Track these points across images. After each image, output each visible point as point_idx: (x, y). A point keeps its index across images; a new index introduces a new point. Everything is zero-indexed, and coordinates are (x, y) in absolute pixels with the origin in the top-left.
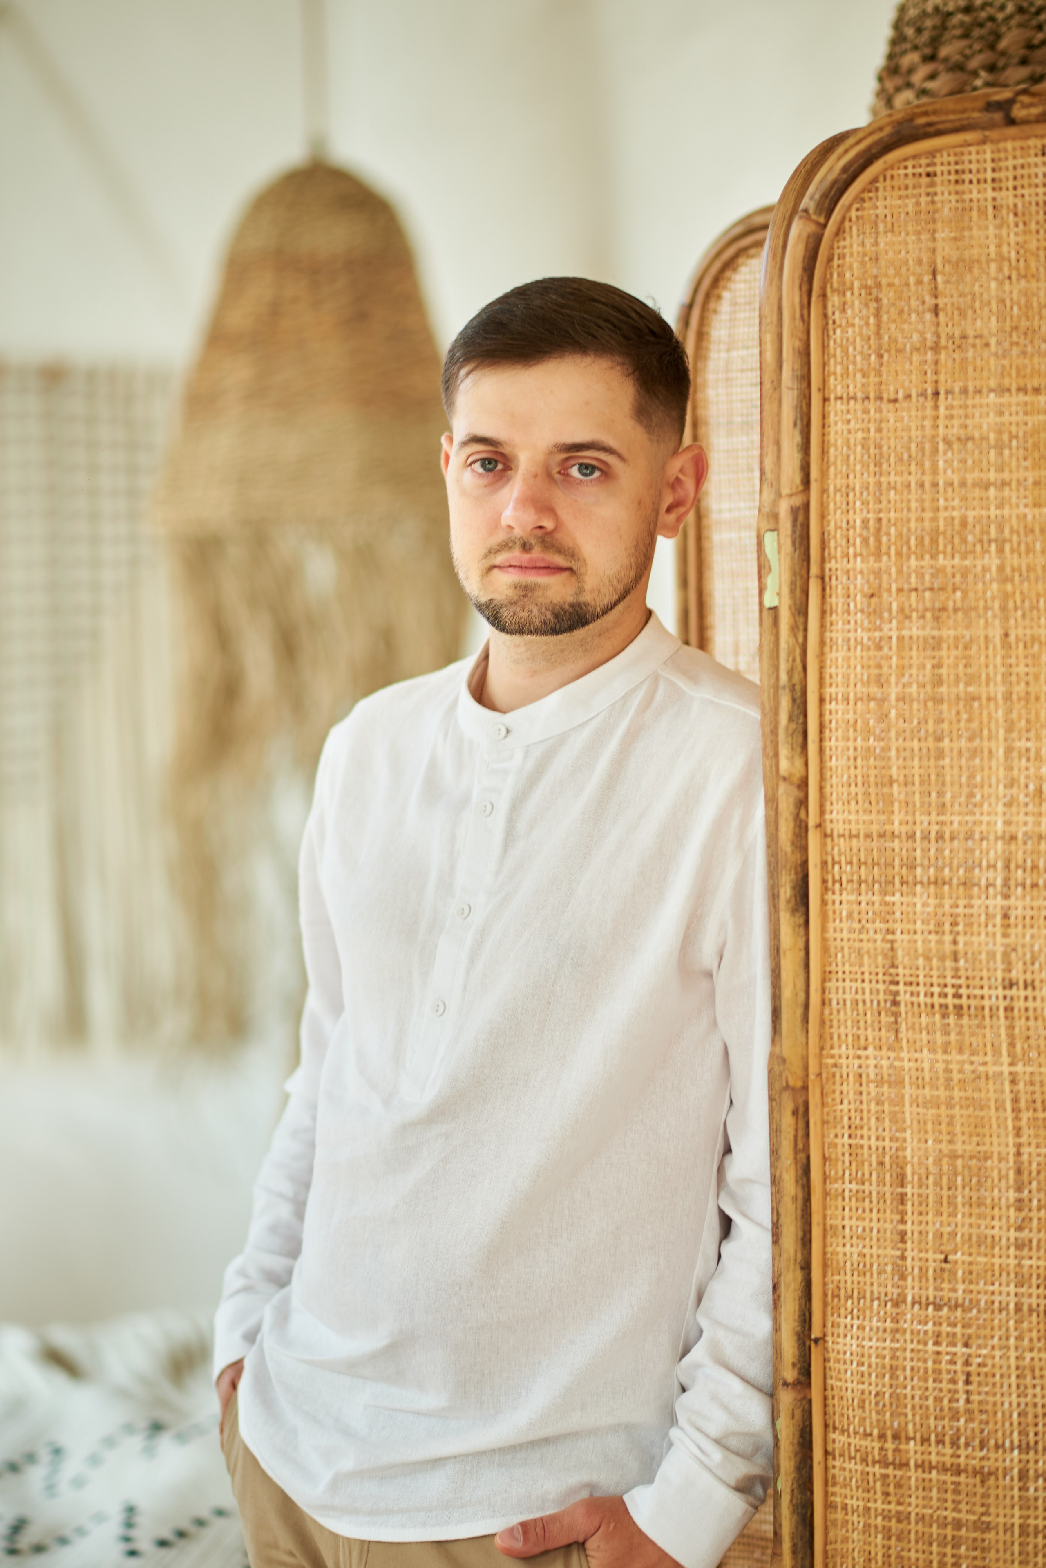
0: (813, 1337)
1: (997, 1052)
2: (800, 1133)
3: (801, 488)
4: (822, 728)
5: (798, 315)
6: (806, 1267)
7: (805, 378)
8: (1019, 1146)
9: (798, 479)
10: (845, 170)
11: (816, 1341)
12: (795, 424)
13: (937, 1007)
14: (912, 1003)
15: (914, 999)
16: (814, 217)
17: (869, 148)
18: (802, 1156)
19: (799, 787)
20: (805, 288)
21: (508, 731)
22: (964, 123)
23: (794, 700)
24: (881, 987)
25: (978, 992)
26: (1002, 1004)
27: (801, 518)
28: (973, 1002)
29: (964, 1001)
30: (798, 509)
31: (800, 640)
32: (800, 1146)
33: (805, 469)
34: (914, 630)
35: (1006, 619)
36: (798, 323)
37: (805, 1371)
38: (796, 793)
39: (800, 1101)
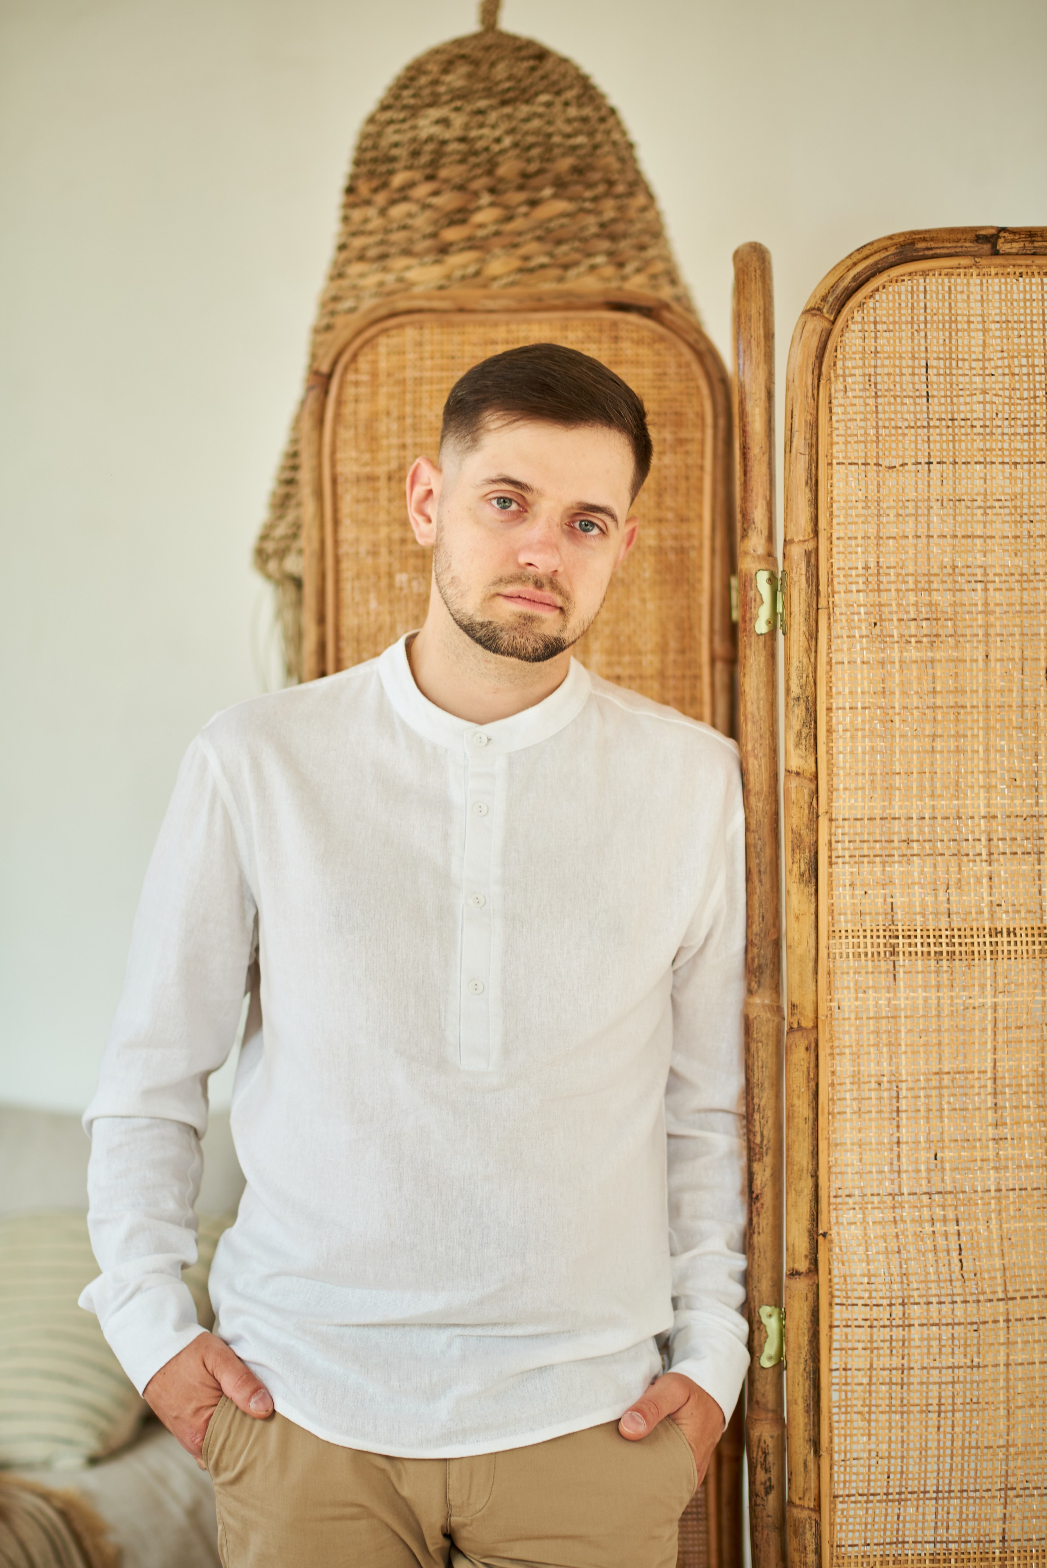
0: (821, 1231)
1: (983, 987)
2: (812, 1065)
3: (812, 535)
4: (829, 731)
5: (810, 394)
6: (815, 1176)
7: (813, 446)
8: (995, 1061)
9: (809, 528)
10: (854, 279)
11: (824, 1235)
12: (807, 483)
13: (932, 954)
14: (910, 953)
15: (912, 949)
16: (827, 316)
17: (876, 263)
18: (813, 1084)
19: (811, 780)
20: (816, 373)
21: (489, 740)
22: (958, 250)
23: (807, 709)
24: (882, 941)
25: (969, 940)
26: (988, 948)
27: (813, 560)
28: (963, 949)
29: (957, 949)
30: (810, 552)
31: (812, 660)
32: (812, 1076)
33: (815, 520)
34: (913, 653)
35: (987, 643)
36: (810, 400)
37: (815, 1262)
38: (809, 786)
39: (812, 1038)
